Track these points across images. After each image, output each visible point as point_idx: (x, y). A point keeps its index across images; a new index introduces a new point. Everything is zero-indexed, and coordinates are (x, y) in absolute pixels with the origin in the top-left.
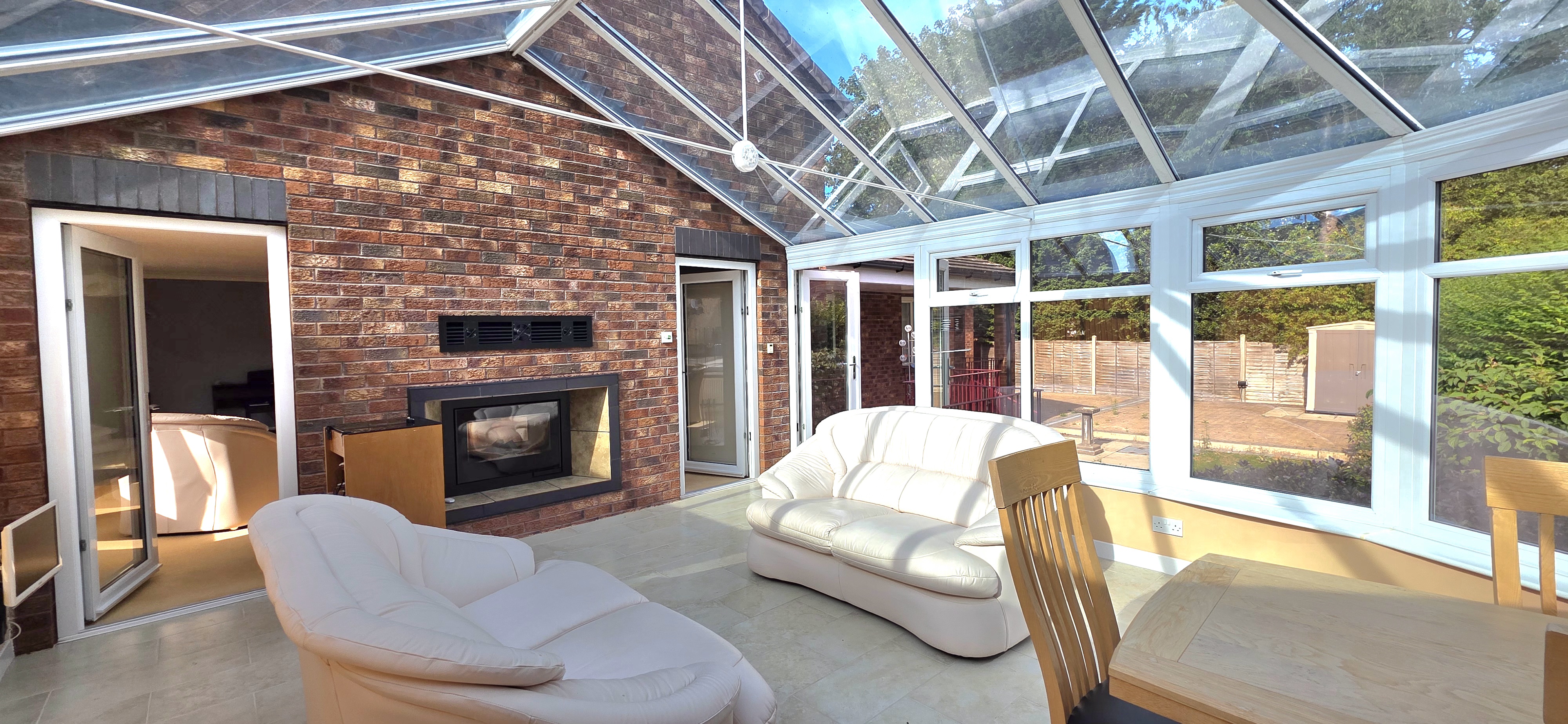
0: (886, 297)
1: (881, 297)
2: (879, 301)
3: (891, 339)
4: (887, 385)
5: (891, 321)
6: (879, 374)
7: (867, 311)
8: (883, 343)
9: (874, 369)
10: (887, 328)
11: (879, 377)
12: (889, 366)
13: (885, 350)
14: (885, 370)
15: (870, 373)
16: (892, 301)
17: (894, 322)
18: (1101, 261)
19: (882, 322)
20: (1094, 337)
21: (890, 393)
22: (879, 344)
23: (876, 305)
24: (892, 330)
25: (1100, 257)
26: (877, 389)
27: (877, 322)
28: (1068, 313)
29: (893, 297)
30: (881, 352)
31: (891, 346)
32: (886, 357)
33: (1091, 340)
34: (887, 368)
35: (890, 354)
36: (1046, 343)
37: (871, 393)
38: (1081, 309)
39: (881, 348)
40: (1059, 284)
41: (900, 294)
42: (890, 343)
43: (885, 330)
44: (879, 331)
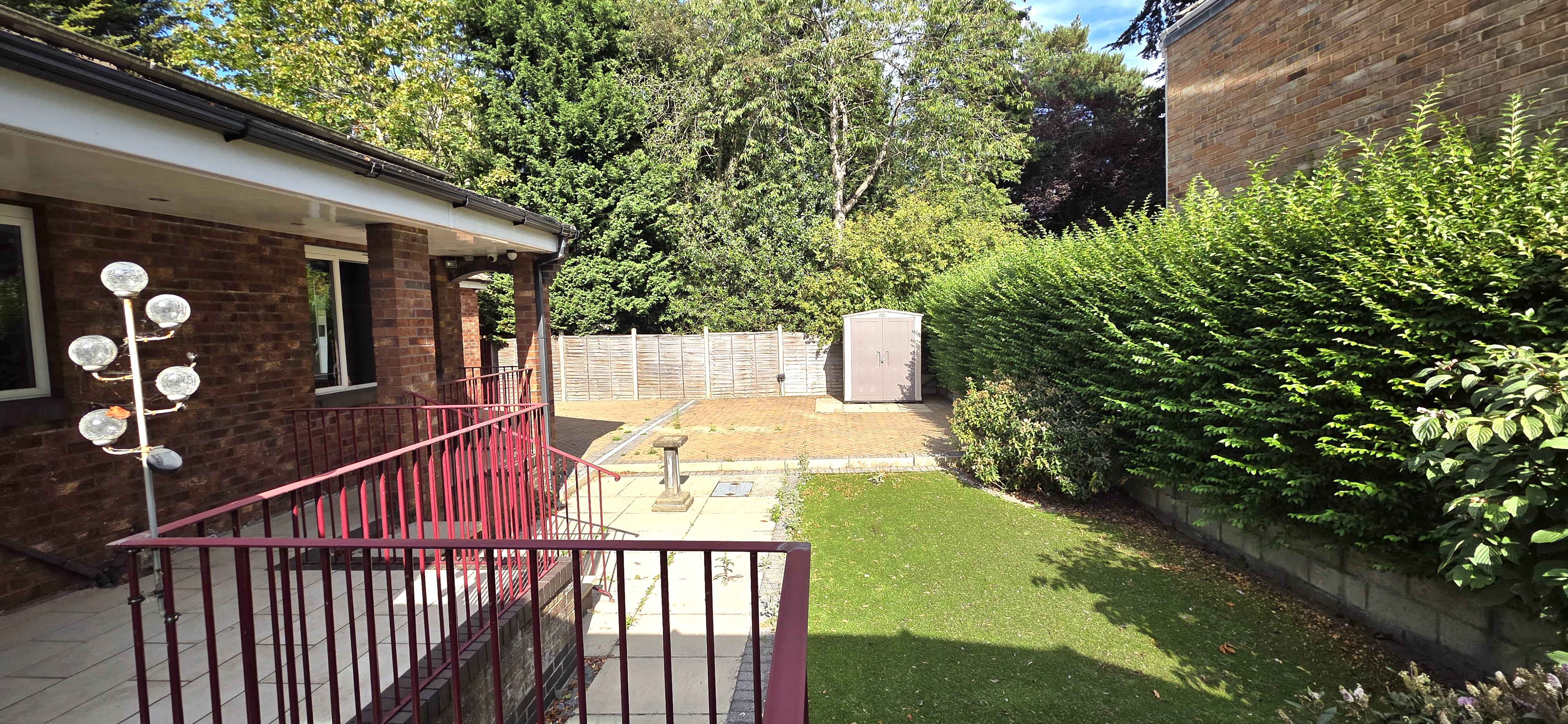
0: (253, 240)
1: (235, 237)
2: (231, 246)
3: (277, 337)
4: (272, 444)
5: (275, 297)
6: (241, 422)
7: (185, 268)
8: (250, 348)
9: (225, 411)
10: (261, 312)
11: (239, 430)
12: (276, 401)
13: (260, 365)
14: (261, 410)
15: (210, 424)
16: (276, 252)
17: (284, 299)
18: (639, 237)
19: (244, 298)
20: (634, 331)
21: (281, 461)
22: (235, 350)
23: (218, 256)
24: (278, 318)
25: (638, 233)
26: (237, 461)
27: (229, 298)
28: (603, 300)
29: (280, 243)
30: (245, 368)
31: (277, 353)
32: (263, 379)
33: (630, 333)
34: (269, 406)
35: (276, 374)
36: (577, 339)
37: (215, 474)
38: (616, 296)
39: (249, 361)
40: (591, 264)
41: (299, 237)
42: (276, 348)
43: (256, 318)
44: (234, 318)
